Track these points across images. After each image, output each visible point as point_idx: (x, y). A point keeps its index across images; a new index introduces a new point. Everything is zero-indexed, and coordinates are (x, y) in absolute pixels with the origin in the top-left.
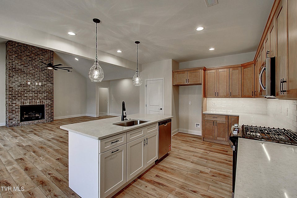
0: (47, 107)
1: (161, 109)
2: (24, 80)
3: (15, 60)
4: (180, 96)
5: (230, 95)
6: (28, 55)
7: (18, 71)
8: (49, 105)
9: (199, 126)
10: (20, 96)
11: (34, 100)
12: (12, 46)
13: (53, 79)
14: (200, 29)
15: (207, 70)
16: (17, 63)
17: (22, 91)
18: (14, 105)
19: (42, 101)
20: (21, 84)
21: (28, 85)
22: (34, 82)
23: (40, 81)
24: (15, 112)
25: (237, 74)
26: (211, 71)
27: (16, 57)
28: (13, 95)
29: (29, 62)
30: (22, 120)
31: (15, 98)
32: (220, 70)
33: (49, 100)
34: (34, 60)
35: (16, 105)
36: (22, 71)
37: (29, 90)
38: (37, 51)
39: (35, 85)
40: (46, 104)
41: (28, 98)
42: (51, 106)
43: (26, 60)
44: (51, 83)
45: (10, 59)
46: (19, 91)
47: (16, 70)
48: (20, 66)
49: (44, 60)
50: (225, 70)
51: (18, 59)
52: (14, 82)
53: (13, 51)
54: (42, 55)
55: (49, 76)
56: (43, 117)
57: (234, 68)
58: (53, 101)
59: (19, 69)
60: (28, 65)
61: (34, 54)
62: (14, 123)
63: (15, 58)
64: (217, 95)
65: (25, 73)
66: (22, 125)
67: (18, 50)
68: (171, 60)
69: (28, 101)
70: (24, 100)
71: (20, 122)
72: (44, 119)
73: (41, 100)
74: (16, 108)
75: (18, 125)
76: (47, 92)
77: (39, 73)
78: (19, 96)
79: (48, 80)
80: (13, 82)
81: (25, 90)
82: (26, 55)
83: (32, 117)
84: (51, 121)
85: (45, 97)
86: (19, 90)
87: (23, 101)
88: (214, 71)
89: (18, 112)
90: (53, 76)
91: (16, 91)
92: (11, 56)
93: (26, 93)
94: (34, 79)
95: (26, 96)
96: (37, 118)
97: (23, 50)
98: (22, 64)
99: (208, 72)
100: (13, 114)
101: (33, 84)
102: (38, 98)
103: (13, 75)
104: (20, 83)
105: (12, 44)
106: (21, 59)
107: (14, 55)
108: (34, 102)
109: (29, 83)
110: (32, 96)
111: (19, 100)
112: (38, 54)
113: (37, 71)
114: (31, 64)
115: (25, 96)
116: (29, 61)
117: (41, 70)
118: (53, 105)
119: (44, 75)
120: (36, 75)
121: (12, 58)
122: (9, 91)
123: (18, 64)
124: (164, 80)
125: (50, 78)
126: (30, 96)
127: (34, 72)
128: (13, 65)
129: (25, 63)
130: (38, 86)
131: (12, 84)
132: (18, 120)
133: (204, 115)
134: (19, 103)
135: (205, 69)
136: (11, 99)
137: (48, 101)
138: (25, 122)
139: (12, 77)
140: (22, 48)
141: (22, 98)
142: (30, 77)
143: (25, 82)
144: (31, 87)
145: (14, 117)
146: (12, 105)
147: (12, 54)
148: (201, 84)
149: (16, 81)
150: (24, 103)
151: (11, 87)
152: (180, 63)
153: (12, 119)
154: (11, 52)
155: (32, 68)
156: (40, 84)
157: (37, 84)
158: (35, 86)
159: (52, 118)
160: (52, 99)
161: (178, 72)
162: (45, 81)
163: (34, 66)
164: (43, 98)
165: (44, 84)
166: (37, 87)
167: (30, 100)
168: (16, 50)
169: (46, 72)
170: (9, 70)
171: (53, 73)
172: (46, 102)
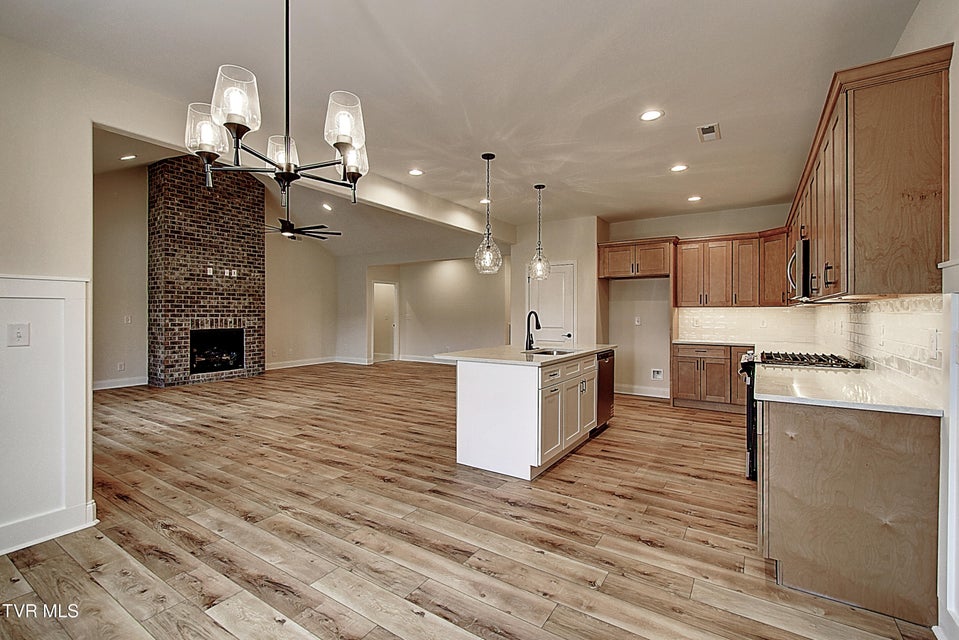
0: (249, 335)
1: (569, 336)
2: (198, 262)
3: (178, 210)
4: (612, 303)
5: (734, 301)
6: (207, 198)
7: (185, 238)
8: (255, 331)
9: (660, 377)
10: (191, 306)
11: (222, 316)
12: (173, 172)
13: (264, 260)
14: (679, 168)
15: (681, 243)
16: (183, 218)
17: (194, 293)
18: (177, 328)
19: (240, 320)
20: (191, 275)
21: (207, 276)
22: (221, 268)
23: (234, 265)
24: (179, 347)
25: (750, 253)
26: (689, 246)
27: (181, 201)
28: (173, 301)
29: (209, 215)
30: (193, 371)
31: (178, 311)
32: (711, 245)
33: (256, 315)
34: (220, 209)
35: (181, 330)
36: (193, 239)
37: (211, 289)
38: (228, 185)
39: (223, 277)
40: (249, 327)
41: (207, 311)
42: (260, 332)
43: (203, 210)
44: (259, 272)
45: (169, 208)
46: (187, 293)
47: (181, 238)
48: (191, 225)
49: (244, 209)
50: (724, 243)
51: (185, 206)
52: (178, 269)
53: (174, 186)
54: (239, 196)
55: (256, 252)
56: (239, 363)
57: (743, 239)
58: (264, 319)
59: (188, 234)
60: (208, 224)
61: (220, 192)
62: (176, 375)
63: (178, 205)
64: (704, 302)
65: (200, 245)
66: (193, 382)
67: (184, 184)
68: (596, 217)
69: (209, 318)
70: (198, 316)
71: (191, 373)
72: (243, 367)
73: (236, 316)
74: (182, 338)
75: (185, 383)
76: (249, 295)
77: (232, 245)
78: (187, 306)
79: (252, 263)
80: (174, 269)
81: (201, 289)
82: (203, 197)
83: (215, 362)
84: (259, 374)
85: (246, 307)
86: (188, 288)
87: (196, 318)
88: (696, 246)
89: (185, 347)
90: (264, 252)
91: (182, 293)
92: (170, 199)
93: (203, 298)
94: (221, 260)
95: (204, 306)
96: (225, 366)
97: (196, 183)
98: (193, 221)
99: (684, 247)
100: (174, 352)
101: (220, 274)
102: (230, 311)
103: (176, 250)
104: (191, 270)
105: (172, 167)
106: (192, 208)
107: (176, 196)
108: (221, 320)
109: (210, 272)
110: (217, 307)
111: (187, 316)
112: (229, 194)
113: (227, 240)
114: (215, 220)
115: (200, 306)
116: (210, 211)
117: (238, 237)
118: (264, 331)
119: (243, 250)
120: (226, 250)
121: (172, 204)
122: (166, 292)
123: (185, 220)
124: (575, 264)
125: (256, 259)
126: (212, 307)
127: (221, 243)
128: (174, 223)
129: (200, 218)
130: (230, 278)
131: (172, 274)
132: (185, 370)
133: (674, 347)
134: (188, 325)
135: (676, 242)
136: (170, 314)
137: (252, 318)
138: (200, 374)
139: (174, 255)
140: (194, 179)
141: (194, 311)
142: (213, 254)
143: (202, 268)
144: (213, 283)
145: (177, 361)
146: (173, 330)
147: (173, 195)
148: (668, 276)
149: (181, 265)
150: (198, 325)
151: (169, 283)
152: (611, 224)
153: (173, 366)
154: (169, 190)
155: (217, 230)
156: (235, 273)
157: (227, 274)
158: (224, 279)
159: (261, 366)
160: (260, 314)
161: (610, 246)
162: (245, 266)
163: (221, 226)
164: (241, 311)
165: (244, 274)
166: (227, 282)
167: (212, 316)
168: (182, 183)
169: (248, 242)
170: (166, 236)
171: (263, 245)
172: (248, 322)
